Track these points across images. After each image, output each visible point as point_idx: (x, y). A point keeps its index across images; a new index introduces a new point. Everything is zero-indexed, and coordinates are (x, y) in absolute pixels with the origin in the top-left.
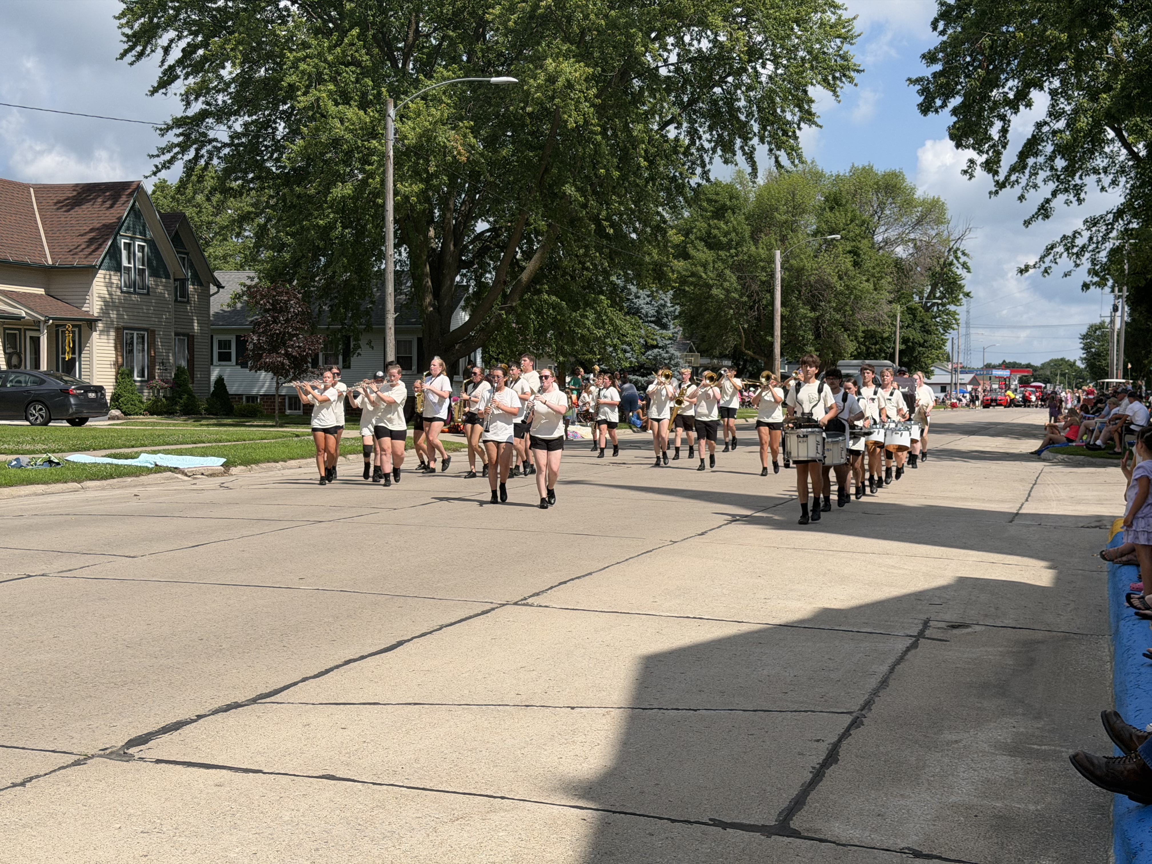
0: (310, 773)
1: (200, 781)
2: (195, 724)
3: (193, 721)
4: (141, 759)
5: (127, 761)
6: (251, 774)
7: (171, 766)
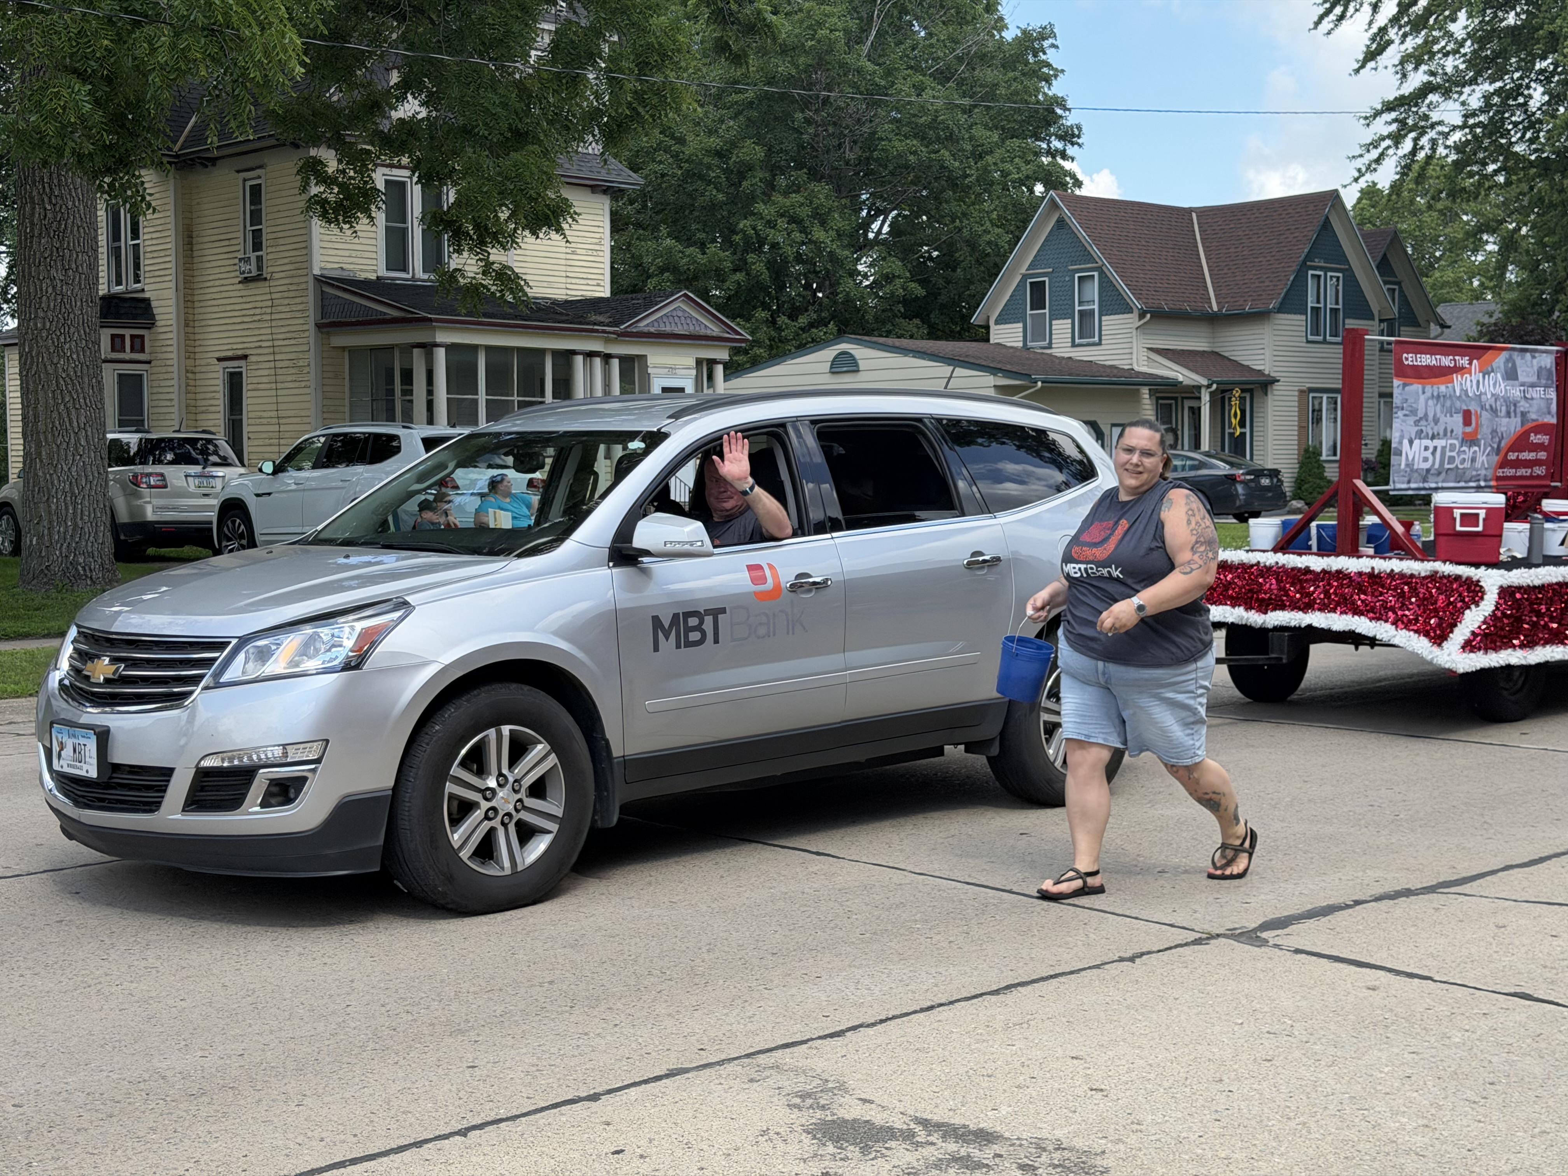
0: (1498, 988)
1: (1349, 982)
2: (1350, 911)
3: (1348, 907)
4: (1276, 946)
5: (1259, 946)
6: (1416, 980)
7: (1314, 958)
